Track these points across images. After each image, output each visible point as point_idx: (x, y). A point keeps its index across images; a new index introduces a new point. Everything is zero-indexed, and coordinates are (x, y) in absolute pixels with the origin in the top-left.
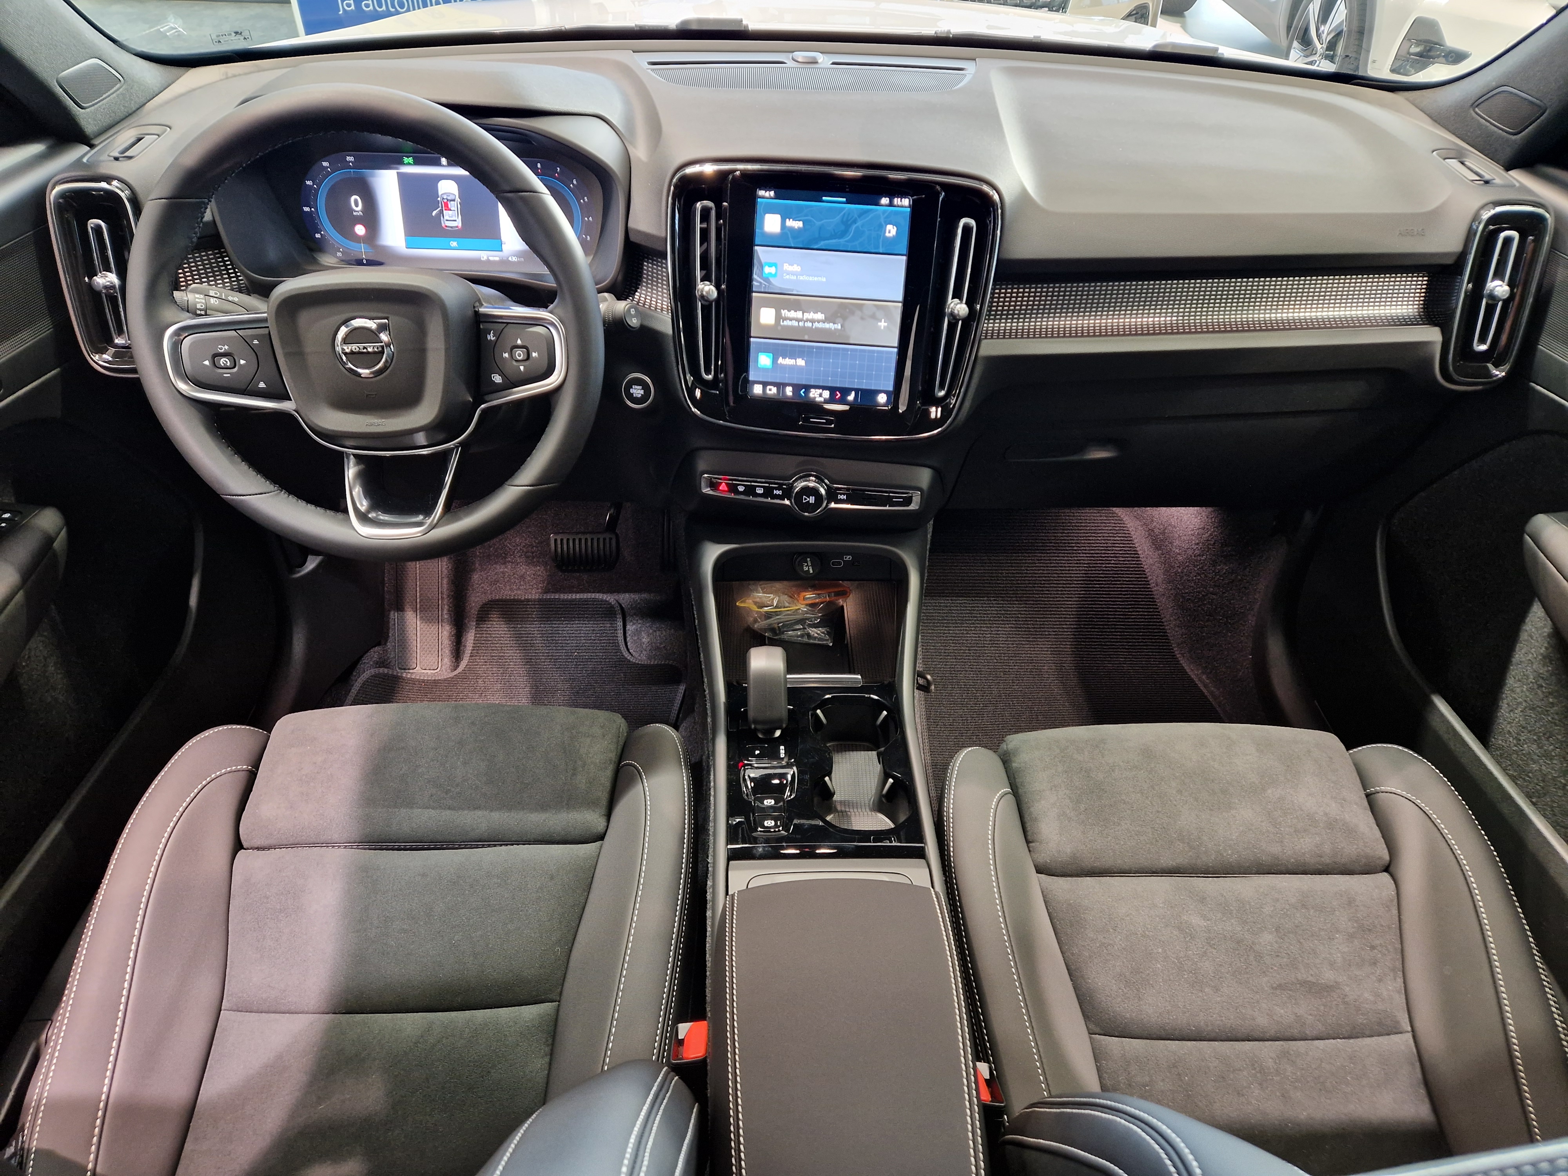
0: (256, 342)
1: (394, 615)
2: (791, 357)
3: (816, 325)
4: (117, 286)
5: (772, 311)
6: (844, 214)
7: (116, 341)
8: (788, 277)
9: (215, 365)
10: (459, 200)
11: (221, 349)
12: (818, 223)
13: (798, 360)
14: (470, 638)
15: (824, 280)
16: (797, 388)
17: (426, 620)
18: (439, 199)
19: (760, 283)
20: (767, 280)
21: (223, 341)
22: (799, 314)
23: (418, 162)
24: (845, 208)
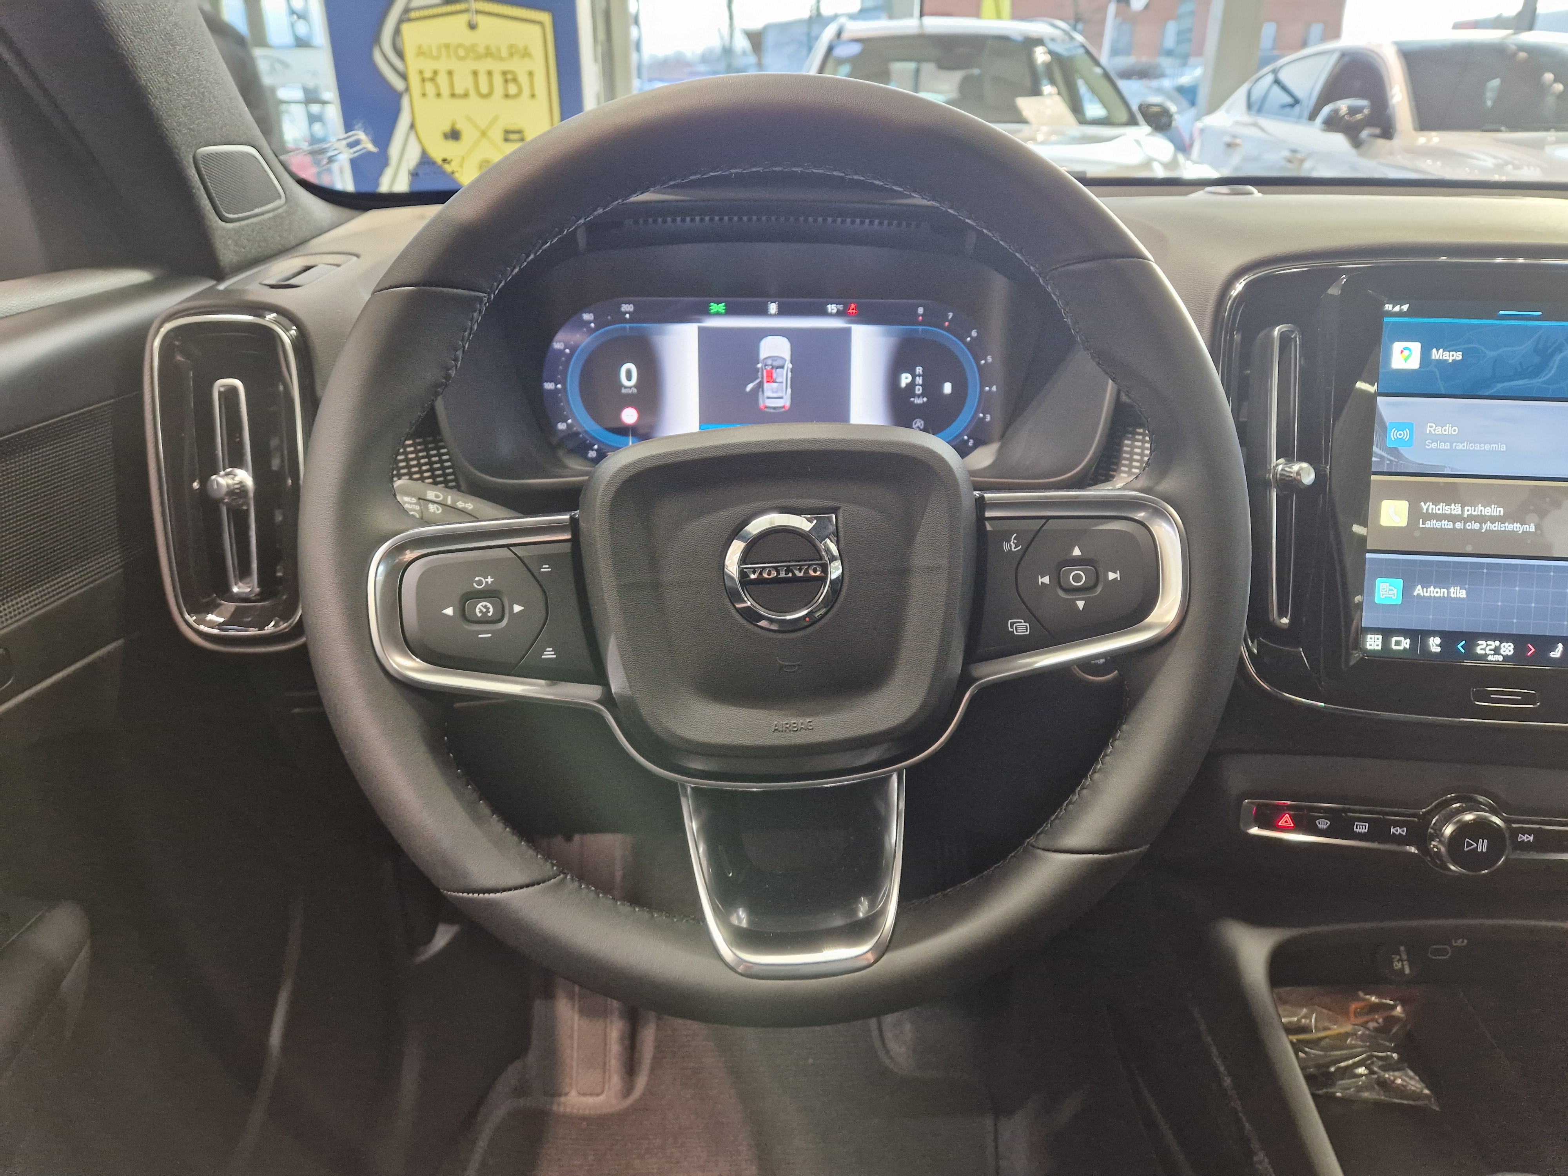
0: (546, 568)
1: (538, 1005)
2: (1439, 584)
3: (1488, 526)
4: (251, 495)
5: (1403, 506)
6: (1540, 337)
7: (235, 590)
8: (1434, 445)
9: (464, 614)
10: (790, 366)
11: (480, 583)
12: (1491, 354)
13: (1452, 590)
14: (649, 1036)
15: (1503, 448)
16: (1449, 638)
17: (587, 1012)
18: (759, 365)
19: (1381, 457)
20: (1394, 451)
21: (484, 568)
22: (1456, 509)
23: (731, 311)
24: (1540, 327)
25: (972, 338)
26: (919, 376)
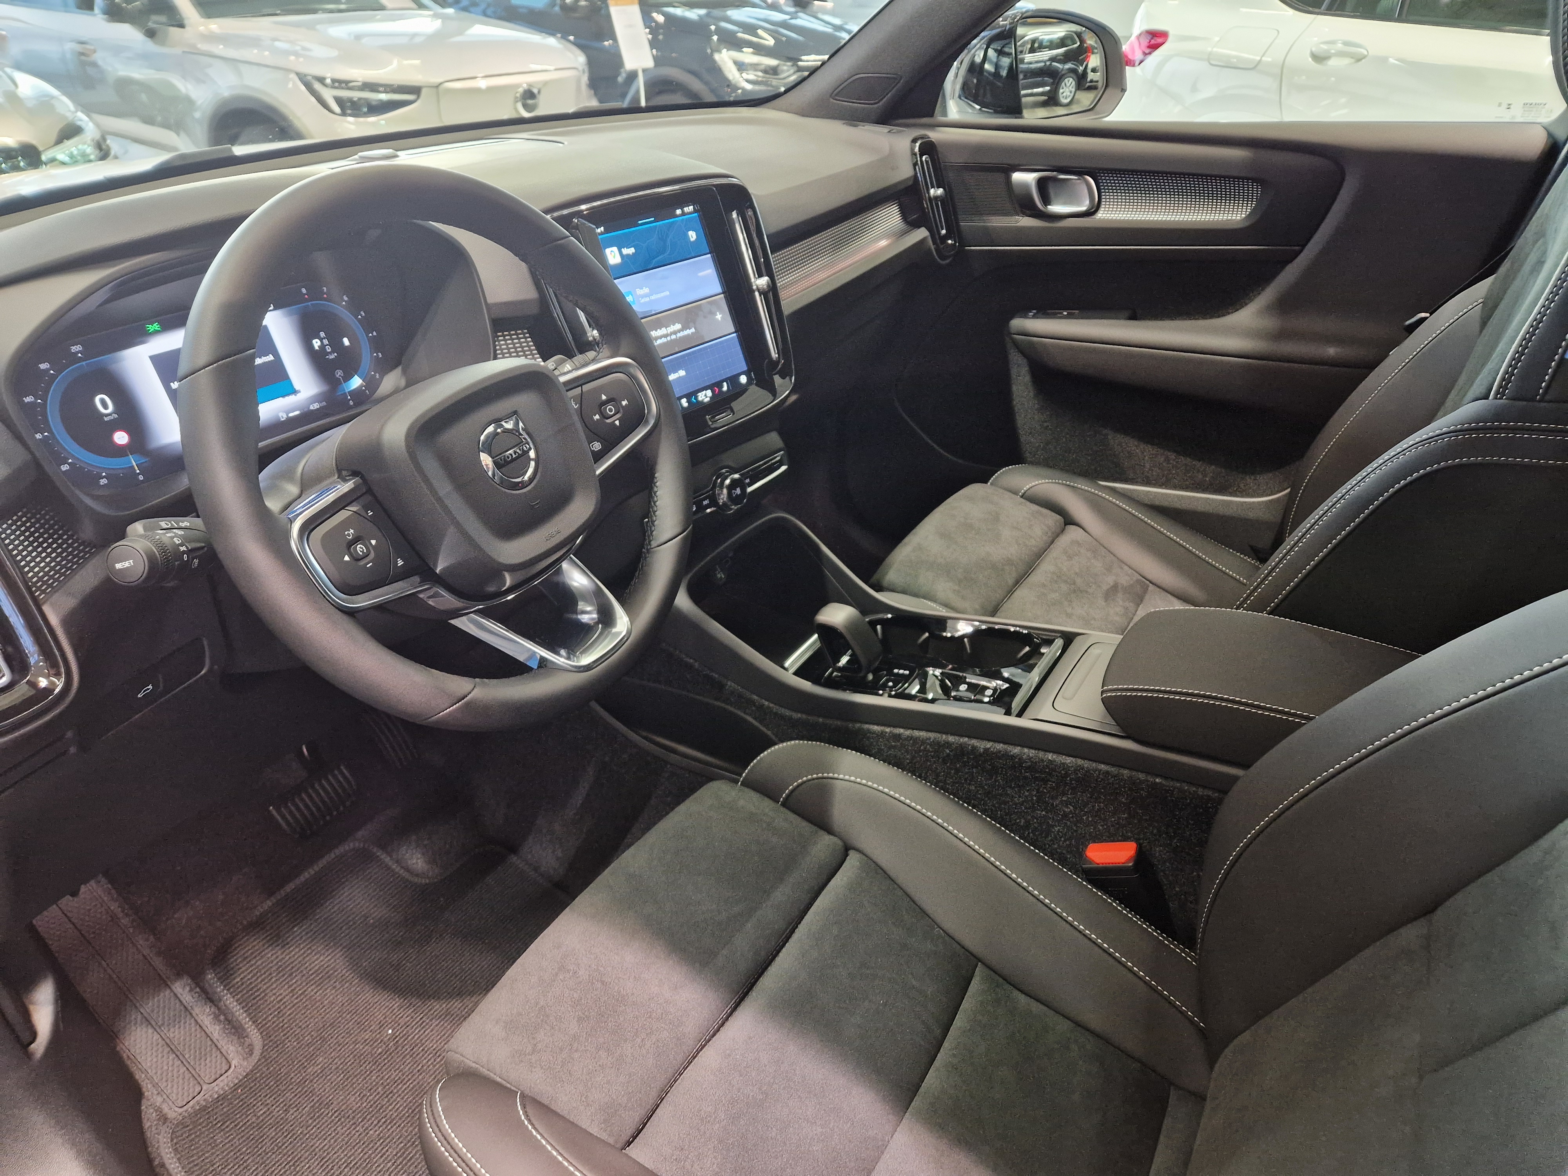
0: (370, 513)
3: (679, 335)
8: (644, 300)
9: (353, 557)
11: (349, 535)
12: (644, 246)
13: (679, 372)
15: (668, 293)
16: (688, 397)
22: (664, 331)
23: (164, 329)
24: (656, 227)
25: (346, 302)
26: (324, 338)
